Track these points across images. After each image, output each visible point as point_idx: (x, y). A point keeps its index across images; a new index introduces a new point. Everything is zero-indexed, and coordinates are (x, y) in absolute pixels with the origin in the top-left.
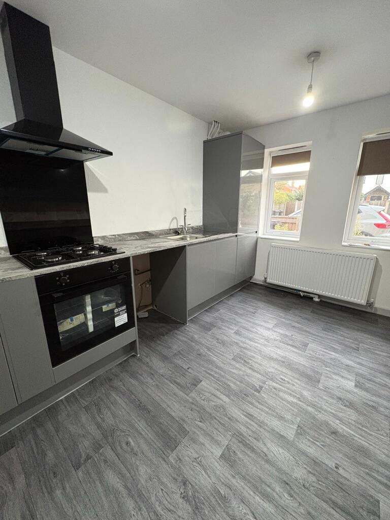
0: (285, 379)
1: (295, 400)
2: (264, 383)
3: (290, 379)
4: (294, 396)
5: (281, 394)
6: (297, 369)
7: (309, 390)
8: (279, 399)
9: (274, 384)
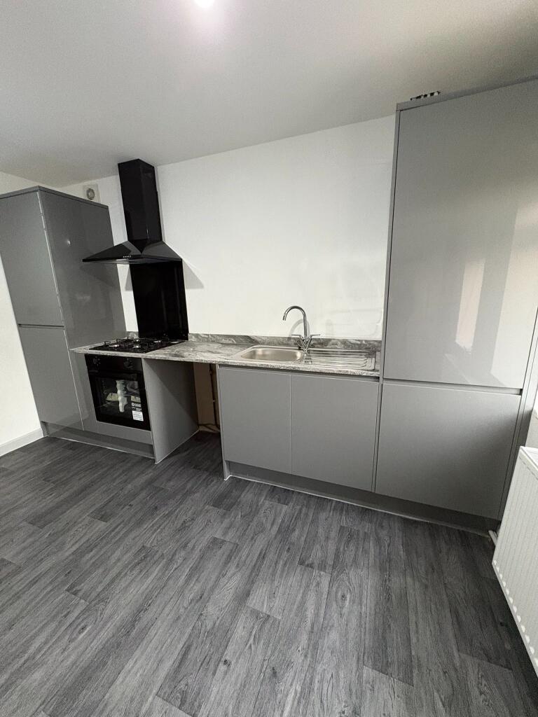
0: (82, 635)
1: (32, 650)
2: (85, 597)
3: (79, 645)
4: (39, 650)
5: (53, 625)
6: (105, 663)
7: (42, 684)
8: (45, 621)
9: (76, 614)
